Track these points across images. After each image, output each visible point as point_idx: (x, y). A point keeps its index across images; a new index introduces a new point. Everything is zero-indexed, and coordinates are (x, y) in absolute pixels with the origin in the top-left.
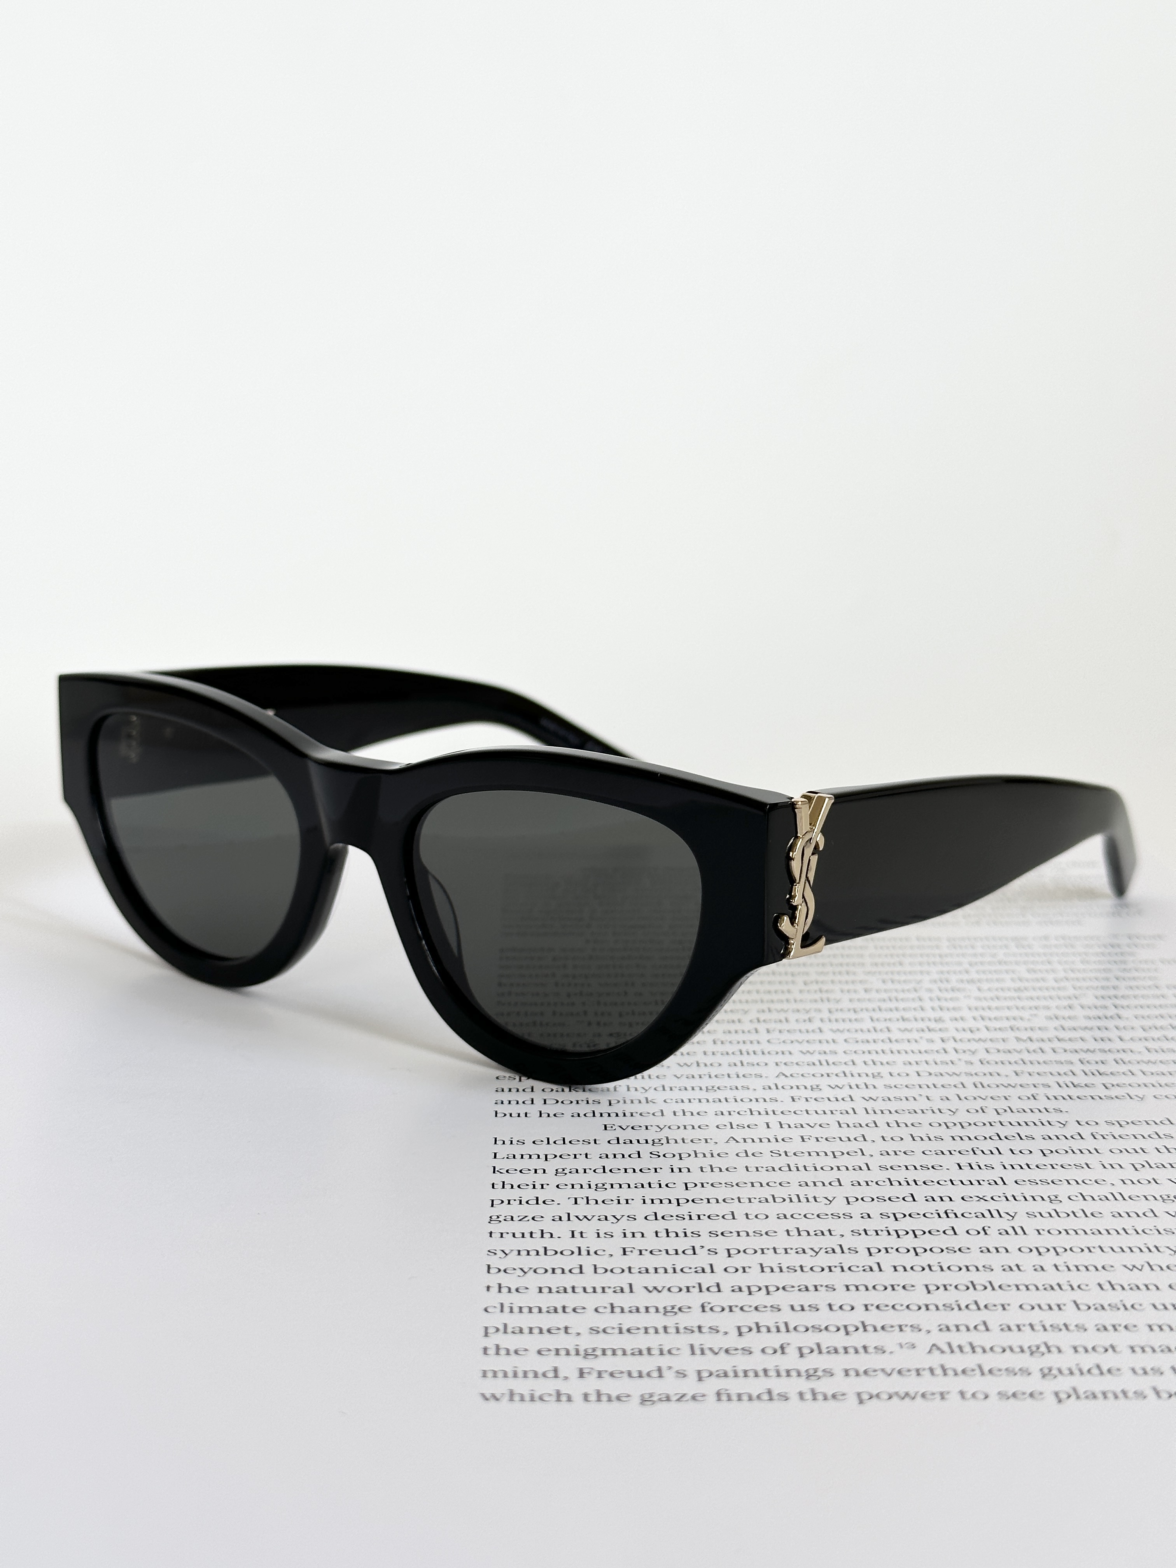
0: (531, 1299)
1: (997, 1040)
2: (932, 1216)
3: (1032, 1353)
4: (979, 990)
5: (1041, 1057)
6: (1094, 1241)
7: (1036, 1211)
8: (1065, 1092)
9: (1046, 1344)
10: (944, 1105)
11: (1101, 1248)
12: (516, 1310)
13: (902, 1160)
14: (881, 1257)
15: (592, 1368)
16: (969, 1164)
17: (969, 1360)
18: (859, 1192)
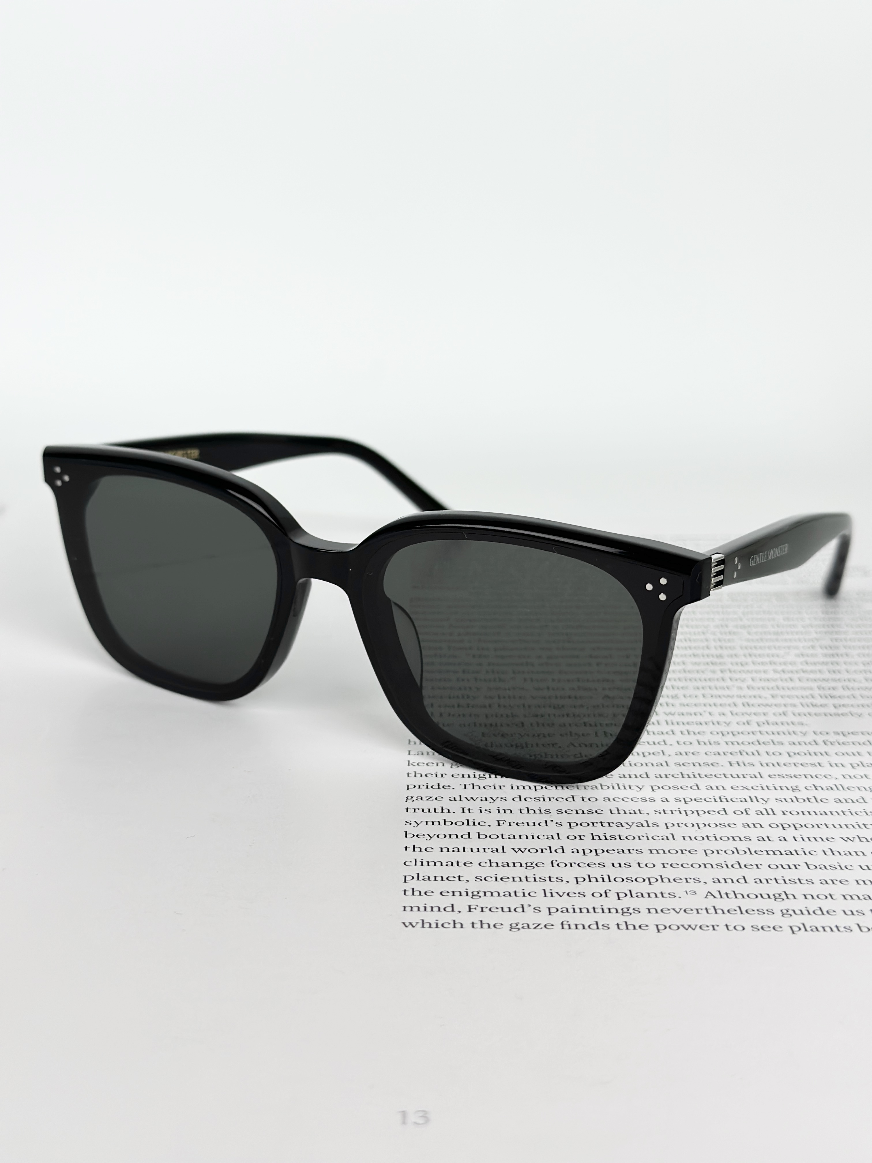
0: (435, 856)
1: (760, 672)
2: (710, 800)
3: (776, 899)
4: (749, 633)
5: (790, 684)
6: (821, 820)
7: (782, 797)
8: (806, 710)
9: (785, 892)
10: (722, 719)
11: (826, 825)
12: (425, 864)
13: (692, 759)
14: (674, 830)
15: (477, 906)
16: (738, 763)
17: (732, 903)
18: (661, 782)
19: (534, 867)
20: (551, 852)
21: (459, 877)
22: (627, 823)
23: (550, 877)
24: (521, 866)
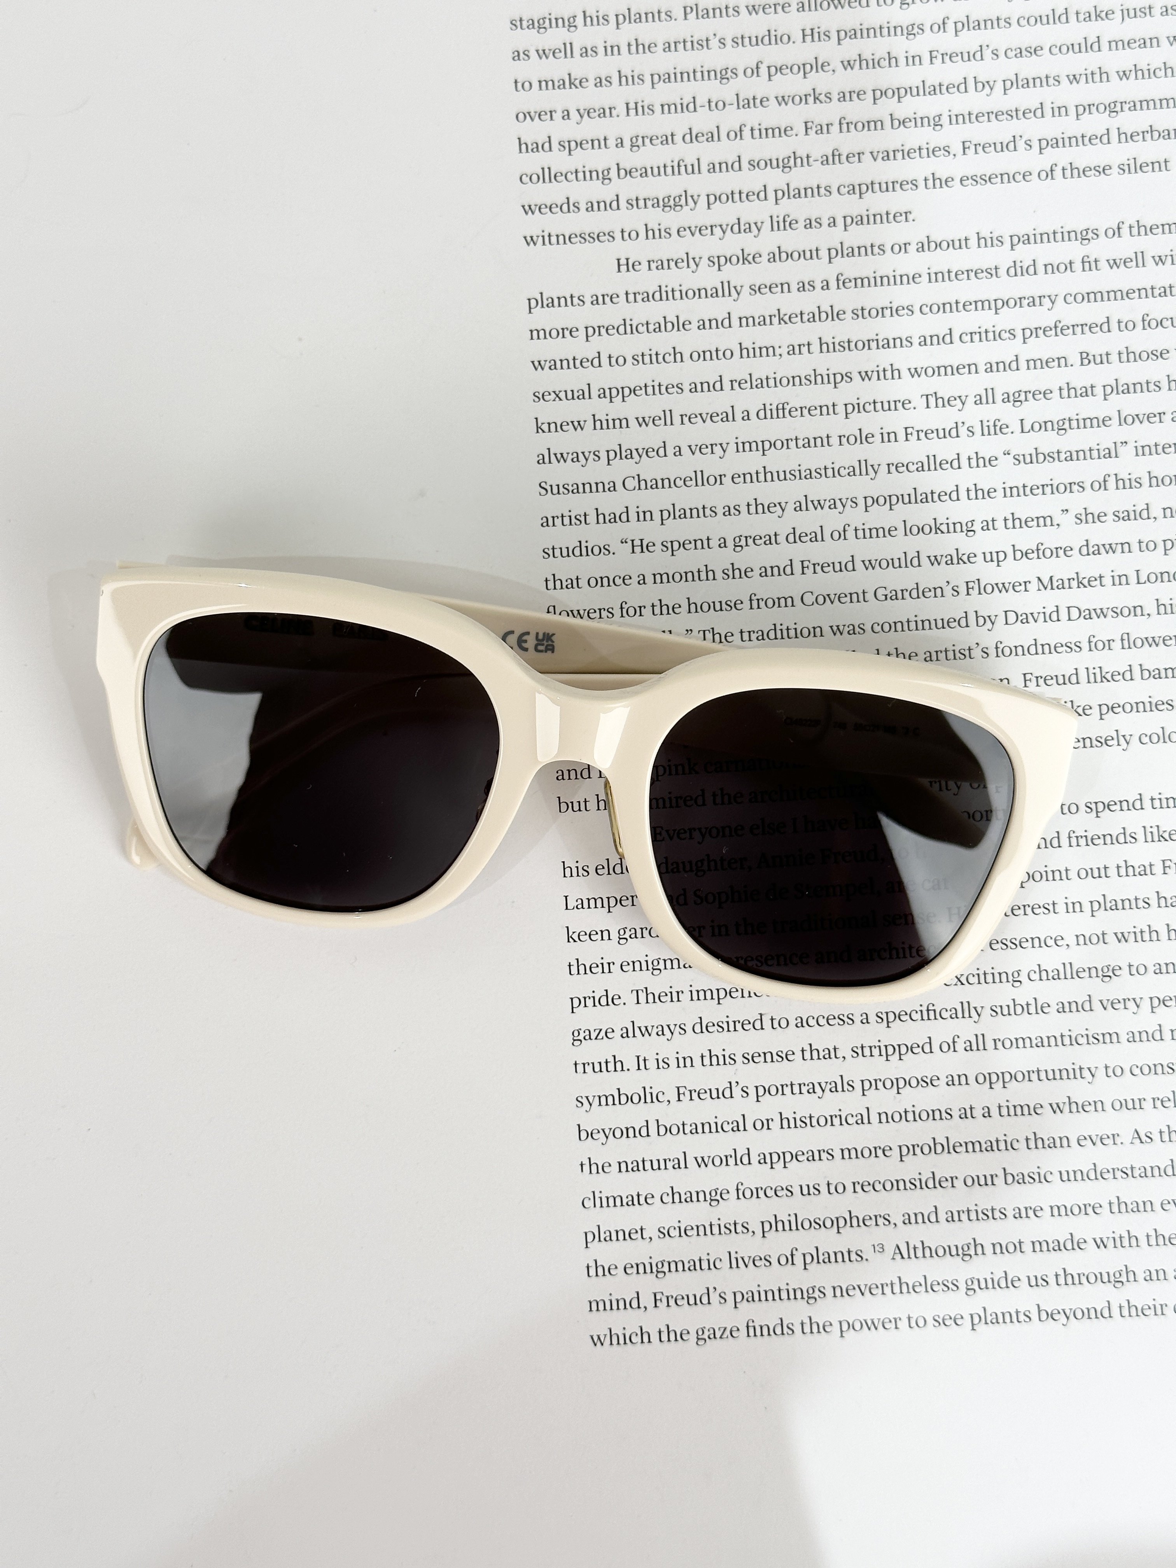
1: (1019, 586)
3: (963, 1257)
4: (1022, 426)
6: (1035, 1059)
7: (999, 1003)
9: (975, 1242)
11: (1038, 1072)
12: (604, 1202)
14: (871, 1098)
15: (662, 1292)
19: (718, 1201)
20: (736, 1164)
21: (642, 1229)
22: (820, 1084)
23: (735, 1224)
24: (705, 1200)
